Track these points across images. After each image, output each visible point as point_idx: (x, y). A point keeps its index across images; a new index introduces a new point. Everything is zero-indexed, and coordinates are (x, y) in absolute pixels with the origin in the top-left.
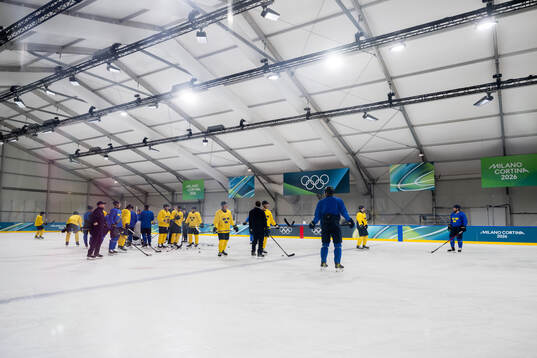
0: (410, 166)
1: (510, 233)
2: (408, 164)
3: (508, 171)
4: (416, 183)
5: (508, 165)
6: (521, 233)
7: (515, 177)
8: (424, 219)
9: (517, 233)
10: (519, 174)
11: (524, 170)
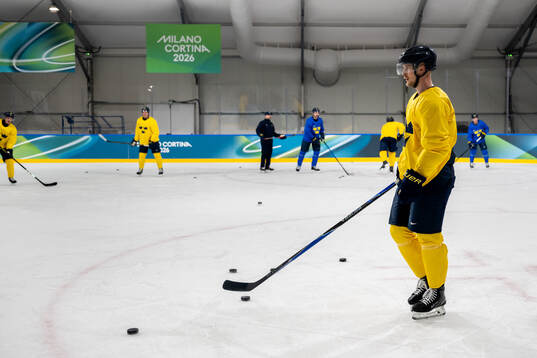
0: (35, 27)
1: (173, 144)
2: (31, 24)
3: (182, 48)
4: (44, 59)
5: (182, 39)
6: (187, 144)
7: (192, 59)
8: (70, 121)
9: (182, 144)
10: (197, 55)
11: (204, 49)
